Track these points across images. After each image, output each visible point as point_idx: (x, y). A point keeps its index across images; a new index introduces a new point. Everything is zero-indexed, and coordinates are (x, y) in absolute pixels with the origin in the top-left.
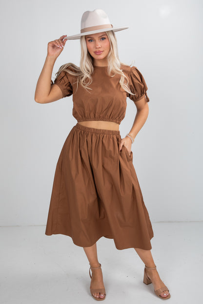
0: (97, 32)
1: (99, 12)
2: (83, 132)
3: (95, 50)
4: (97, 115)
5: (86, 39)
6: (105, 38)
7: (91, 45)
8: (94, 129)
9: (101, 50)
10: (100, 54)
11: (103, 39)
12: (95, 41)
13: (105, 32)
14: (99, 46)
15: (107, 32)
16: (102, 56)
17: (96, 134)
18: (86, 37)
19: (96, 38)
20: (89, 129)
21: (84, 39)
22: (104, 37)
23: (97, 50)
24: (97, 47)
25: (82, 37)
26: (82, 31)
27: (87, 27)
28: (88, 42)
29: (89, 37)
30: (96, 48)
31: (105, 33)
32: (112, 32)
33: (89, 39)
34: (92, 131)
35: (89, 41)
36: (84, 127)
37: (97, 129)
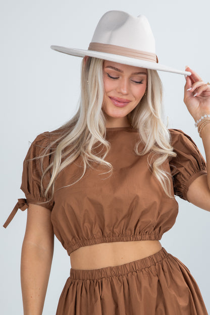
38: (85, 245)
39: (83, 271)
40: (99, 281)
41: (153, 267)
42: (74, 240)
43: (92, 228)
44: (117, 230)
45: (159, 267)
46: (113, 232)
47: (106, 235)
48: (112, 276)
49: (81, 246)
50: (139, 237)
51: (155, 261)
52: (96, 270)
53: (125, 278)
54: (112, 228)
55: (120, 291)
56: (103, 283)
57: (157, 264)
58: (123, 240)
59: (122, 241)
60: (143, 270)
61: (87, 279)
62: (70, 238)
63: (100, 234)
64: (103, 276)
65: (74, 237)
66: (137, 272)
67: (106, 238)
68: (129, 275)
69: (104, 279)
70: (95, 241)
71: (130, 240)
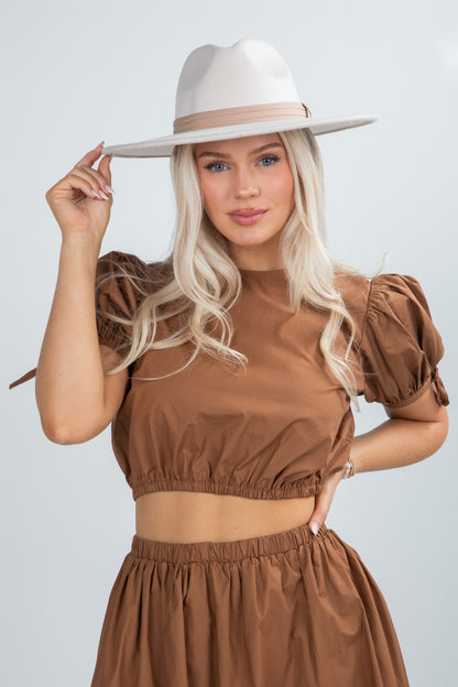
0: (245, 134)
1: (258, 52)
2: (164, 566)
3: (232, 205)
4: (221, 470)
5: (195, 157)
6: (276, 159)
7: (219, 184)
8: (210, 546)
9: (257, 204)
10: (252, 224)
11: (269, 159)
12: (232, 166)
13: (278, 134)
14: (252, 190)
15: (285, 132)
16: (260, 232)
17: (223, 563)
18: (198, 151)
19: (240, 157)
20: (189, 548)
21: (187, 161)
22: (271, 151)
23: (243, 206)
24: (242, 192)
25: (178, 150)
26: (181, 125)
27: (201, 108)
28: (205, 173)
29: (208, 154)
30: (239, 198)
31: (278, 139)
32: (307, 134)
33: (208, 158)
34: (205, 555)
35: (209, 167)
36: (165, 545)
37: (223, 545)
38: (171, 488)
39: (157, 543)
40: (185, 567)
41: (292, 553)
42: (152, 474)
43: (193, 458)
44: (240, 475)
45: (305, 552)
46: (232, 476)
47: (216, 477)
48: (210, 562)
49: (163, 490)
50: (278, 493)
51: (300, 542)
52: (181, 545)
53: (235, 569)
54: (231, 469)
55: (223, 593)
56: (192, 573)
57: (301, 548)
58: (247, 496)
59: (245, 497)
60: (273, 556)
61: (163, 561)
62: (146, 468)
63: (205, 475)
64: (193, 559)
65: (153, 468)
66: (262, 559)
67: (217, 483)
68: (244, 564)
69: (194, 565)
70: (193, 487)
71: (262, 498)
